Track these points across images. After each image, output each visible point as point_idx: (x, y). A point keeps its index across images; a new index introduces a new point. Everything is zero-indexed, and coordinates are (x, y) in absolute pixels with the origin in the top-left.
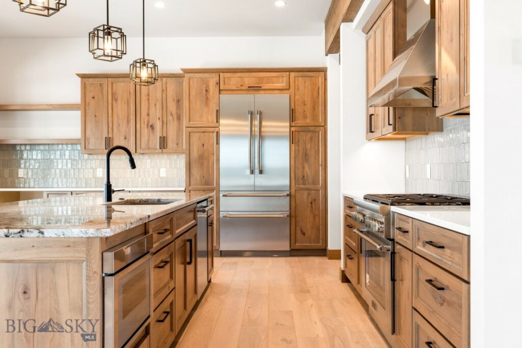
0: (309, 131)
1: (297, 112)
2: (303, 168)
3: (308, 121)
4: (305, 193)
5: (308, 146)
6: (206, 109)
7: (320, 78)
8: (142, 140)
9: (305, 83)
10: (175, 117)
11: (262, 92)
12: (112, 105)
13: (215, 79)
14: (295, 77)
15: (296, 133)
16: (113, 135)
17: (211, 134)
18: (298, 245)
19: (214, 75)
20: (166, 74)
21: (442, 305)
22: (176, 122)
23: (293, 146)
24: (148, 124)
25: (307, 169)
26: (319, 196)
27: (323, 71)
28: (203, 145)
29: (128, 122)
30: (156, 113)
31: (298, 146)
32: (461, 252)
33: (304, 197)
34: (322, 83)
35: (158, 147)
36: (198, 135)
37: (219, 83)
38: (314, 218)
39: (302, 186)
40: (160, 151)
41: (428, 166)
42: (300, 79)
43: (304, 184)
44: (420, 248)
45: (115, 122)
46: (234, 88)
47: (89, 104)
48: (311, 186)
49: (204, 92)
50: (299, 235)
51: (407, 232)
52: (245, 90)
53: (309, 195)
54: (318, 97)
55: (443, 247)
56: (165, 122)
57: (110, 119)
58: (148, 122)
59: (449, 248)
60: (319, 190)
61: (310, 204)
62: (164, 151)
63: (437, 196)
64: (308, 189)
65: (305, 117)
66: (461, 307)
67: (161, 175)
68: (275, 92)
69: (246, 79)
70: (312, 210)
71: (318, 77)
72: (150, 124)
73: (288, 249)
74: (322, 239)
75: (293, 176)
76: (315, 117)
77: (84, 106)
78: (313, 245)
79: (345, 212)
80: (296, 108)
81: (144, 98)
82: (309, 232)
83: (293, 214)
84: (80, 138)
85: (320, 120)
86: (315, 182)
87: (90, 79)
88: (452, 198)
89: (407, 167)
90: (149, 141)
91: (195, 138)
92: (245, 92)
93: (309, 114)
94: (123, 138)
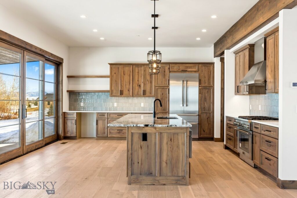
0: (206, 89)
1: (202, 81)
2: (204, 104)
3: (206, 84)
4: (205, 114)
5: (206, 95)
6: (164, 79)
7: (211, 67)
8: (136, 91)
9: (205, 68)
10: (149, 82)
11: (187, 72)
12: (123, 76)
13: (168, 67)
14: (201, 66)
15: (201, 89)
16: (123, 89)
17: (166, 89)
18: (202, 136)
19: (167, 65)
20: (146, 64)
21: (270, 147)
22: (149, 84)
23: (200, 95)
24: (138, 85)
25: (206, 104)
26: (211, 116)
27: (213, 64)
28: (163, 94)
29: (130, 83)
30: (142, 80)
31: (202, 95)
32: (276, 132)
33: (204, 116)
34: (212, 69)
35: (142, 94)
36: (160, 90)
37: (169, 69)
38: (209, 125)
39: (204, 112)
40: (143, 96)
41: (260, 106)
42: (203, 67)
43: (205, 111)
44: (263, 132)
45: (124, 84)
46: (176, 70)
47: (113, 76)
48: (208, 112)
49: (163, 72)
50: (202, 132)
51: (258, 128)
52: (180, 71)
53: (206, 115)
54: (211, 74)
55: (271, 131)
56: (145, 84)
57: (122, 82)
58: (138, 84)
59: (272, 131)
60: (211, 113)
61: (207, 119)
62: (145, 96)
63: (265, 117)
64: (206, 113)
65: (205, 83)
66: (276, 146)
67: (142, 106)
68: (193, 72)
69: (181, 67)
70: (207, 121)
71: (211, 66)
72: (139, 84)
73: (198, 138)
74: (212, 134)
75: (200, 107)
76: (209, 83)
77: (111, 77)
78: (208, 136)
79: (226, 122)
80: (202, 79)
81: (136, 74)
82: (207, 131)
83: (200, 123)
84: (109, 90)
85: (211, 84)
86: (209, 109)
87: (114, 66)
88: (271, 118)
89: (251, 105)
90: (138, 92)
91: (159, 91)
92: (180, 72)
93: (207, 82)
94: (127, 90)
